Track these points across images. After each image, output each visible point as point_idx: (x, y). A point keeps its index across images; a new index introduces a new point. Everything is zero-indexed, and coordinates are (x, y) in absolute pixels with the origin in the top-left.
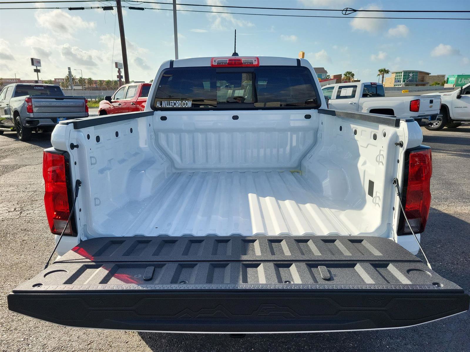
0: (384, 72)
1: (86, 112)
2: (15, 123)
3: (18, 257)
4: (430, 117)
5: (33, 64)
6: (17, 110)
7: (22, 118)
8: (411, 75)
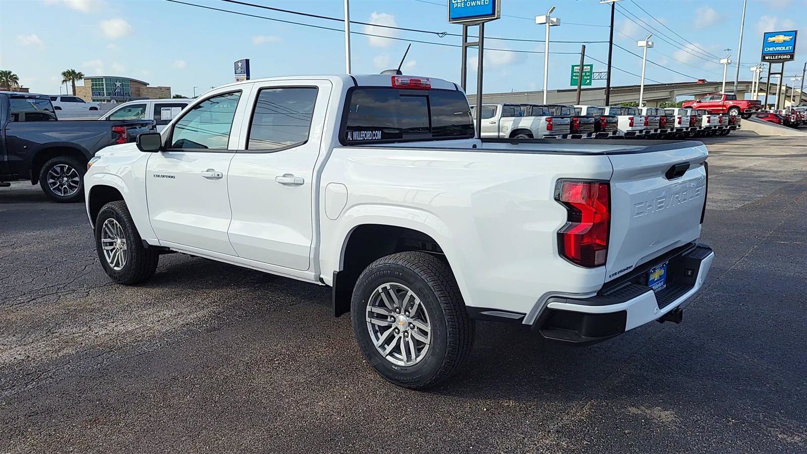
0: (71, 76)
8: (118, 84)
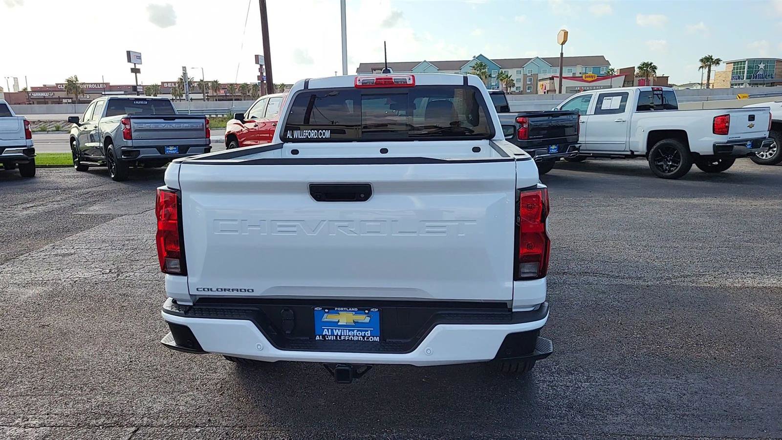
1: (206, 138)
2: (106, 154)
3: (117, 325)
4: (750, 143)
5: (129, 60)
6: (109, 135)
7: (117, 147)
8: (762, 66)
